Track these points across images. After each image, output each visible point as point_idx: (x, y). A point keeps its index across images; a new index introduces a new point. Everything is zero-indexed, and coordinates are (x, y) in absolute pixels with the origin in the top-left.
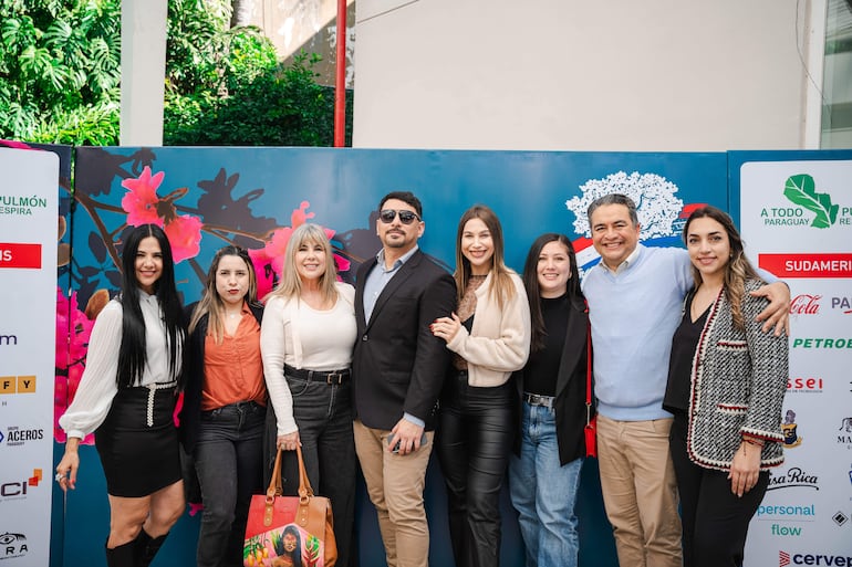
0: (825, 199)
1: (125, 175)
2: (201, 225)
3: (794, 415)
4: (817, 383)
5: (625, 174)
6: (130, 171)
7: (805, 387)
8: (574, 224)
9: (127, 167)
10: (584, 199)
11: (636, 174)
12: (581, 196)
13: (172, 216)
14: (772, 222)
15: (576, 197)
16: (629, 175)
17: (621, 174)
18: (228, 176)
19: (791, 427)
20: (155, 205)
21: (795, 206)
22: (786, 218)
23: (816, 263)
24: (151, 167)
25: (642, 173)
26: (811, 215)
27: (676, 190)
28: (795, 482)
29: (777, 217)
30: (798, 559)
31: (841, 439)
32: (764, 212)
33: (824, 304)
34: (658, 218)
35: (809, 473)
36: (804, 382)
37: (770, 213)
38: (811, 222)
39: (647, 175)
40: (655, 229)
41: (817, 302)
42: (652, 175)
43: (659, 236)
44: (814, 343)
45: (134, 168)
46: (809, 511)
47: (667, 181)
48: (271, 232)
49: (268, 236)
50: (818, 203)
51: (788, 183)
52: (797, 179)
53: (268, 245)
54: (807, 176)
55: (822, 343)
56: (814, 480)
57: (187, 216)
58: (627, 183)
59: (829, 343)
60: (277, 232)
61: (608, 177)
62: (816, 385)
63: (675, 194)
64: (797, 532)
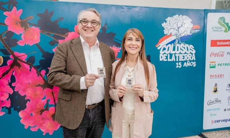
0: (227, 24)
1: (5, 10)
2: (40, 31)
3: (217, 84)
4: (223, 75)
5: (178, 15)
6: (7, 8)
7: (220, 77)
8: (164, 31)
9: (5, 6)
10: (167, 23)
11: (181, 16)
12: (166, 22)
13: (28, 27)
14: (214, 31)
15: (165, 23)
16: (179, 16)
17: (177, 15)
18: (49, 12)
19: (216, 88)
20: (20, 23)
21: (220, 26)
22: (218, 30)
23: (224, 42)
24: (16, 7)
25: (183, 15)
26: (224, 29)
27: (191, 21)
28: (216, 102)
29: (216, 29)
30: (216, 122)
31: (227, 90)
32: (213, 28)
33: (225, 54)
34: (186, 29)
35: (219, 99)
36: (219, 75)
37: (214, 28)
38: (224, 31)
39: (184, 16)
40: (186, 33)
41: (224, 53)
42: (185, 16)
43: (186, 35)
44: (223, 65)
45: (9, 7)
46: (219, 109)
47: (189, 18)
48: (67, 34)
49: (66, 35)
50: (226, 25)
51: (219, 19)
52: (221, 18)
53: (66, 38)
54: (224, 17)
55: (224, 65)
56: (220, 101)
57: (34, 27)
58: (179, 18)
59: (226, 64)
60: (69, 33)
61: (174, 16)
62: (222, 76)
63: (191, 22)
64: (215, 115)
